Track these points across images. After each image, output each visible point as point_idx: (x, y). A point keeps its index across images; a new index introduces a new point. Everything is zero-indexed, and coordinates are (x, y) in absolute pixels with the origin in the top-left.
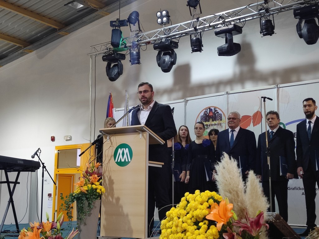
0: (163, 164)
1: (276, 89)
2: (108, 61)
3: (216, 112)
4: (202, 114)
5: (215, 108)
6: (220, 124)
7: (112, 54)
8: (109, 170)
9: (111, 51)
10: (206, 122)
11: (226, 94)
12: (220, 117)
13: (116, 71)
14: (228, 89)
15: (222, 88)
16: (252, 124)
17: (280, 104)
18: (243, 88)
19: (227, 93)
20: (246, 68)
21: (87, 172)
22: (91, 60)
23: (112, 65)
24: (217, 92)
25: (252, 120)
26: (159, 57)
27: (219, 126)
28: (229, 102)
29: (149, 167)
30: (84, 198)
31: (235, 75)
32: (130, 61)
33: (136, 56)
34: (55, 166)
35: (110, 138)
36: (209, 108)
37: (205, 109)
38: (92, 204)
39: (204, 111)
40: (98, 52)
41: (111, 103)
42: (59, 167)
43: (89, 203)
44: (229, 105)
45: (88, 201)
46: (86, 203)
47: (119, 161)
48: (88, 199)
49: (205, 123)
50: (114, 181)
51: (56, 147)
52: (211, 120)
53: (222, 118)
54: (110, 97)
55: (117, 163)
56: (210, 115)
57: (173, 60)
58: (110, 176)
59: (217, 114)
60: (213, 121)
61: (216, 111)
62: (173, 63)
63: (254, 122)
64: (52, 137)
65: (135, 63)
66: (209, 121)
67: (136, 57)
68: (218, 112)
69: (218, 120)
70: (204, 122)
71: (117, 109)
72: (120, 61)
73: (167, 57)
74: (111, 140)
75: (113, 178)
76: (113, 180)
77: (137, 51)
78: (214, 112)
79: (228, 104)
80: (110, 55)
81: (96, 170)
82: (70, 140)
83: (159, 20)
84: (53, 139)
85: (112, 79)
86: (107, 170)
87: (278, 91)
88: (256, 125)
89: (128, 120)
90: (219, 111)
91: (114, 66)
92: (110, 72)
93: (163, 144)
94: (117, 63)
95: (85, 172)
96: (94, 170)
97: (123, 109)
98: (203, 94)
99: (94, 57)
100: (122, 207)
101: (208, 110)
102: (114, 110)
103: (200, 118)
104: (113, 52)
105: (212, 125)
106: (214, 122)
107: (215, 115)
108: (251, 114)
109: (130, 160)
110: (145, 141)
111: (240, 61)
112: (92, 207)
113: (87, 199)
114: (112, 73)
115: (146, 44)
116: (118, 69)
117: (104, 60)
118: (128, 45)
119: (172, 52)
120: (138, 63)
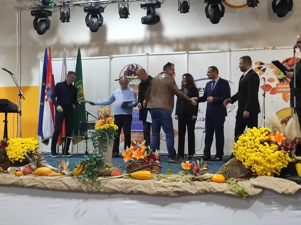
1: (187, 55)
11: (146, 55)
17: (189, 66)
26: (87, 19)
28: (149, 61)
37: (128, 66)
49: (128, 77)
52: (133, 75)
56: (132, 70)
57: (100, 22)
60: (135, 75)
62: (100, 25)
65: (66, 21)
79: (148, 63)
103: (124, 73)
105: (134, 79)
106: (136, 77)
115: (74, 5)
116: (46, 24)
117: (32, 15)
118: (58, 4)
119: (98, 15)
120: (68, 21)
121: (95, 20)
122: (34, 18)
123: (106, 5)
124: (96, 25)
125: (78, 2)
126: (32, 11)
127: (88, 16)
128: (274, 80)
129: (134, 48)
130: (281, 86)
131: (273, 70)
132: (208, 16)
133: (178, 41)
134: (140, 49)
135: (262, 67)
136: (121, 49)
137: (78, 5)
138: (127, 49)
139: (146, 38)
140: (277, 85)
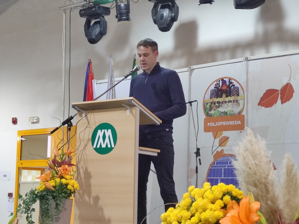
0: (159, 151)
2: (87, 16)
3: (231, 85)
4: (213, 87)
5: (230, 80)
6: (237, 101)
7: (92, 7)
8: (86, 159)
9: (91, 4)
10: (217, 98)
11: (244, 60)
12: (236, 91)
13: (97, 30)
14: (248, 55)
15: (239, 52)
18: (268, 52)
19: (247, 60)
20: (271, 26)
21: (54, 161)
22: (64, 15)
23: (93, 22)
24: (233, 57)
25: (280, 96)
26: (155, 11)
27: (235, 103)
28: (250, 71)
29: (140, 155)
30: (51, 197)
31: (256, 35)
32: (117, 17)
33: (124, 9)
34: (17, 157)
35: (86, 116)
36: (222, 80)
37: (216, 81)
38: (62, 205)
39: (216, 83)
40: (74, 4)
41: (91, 72)
42: (22, 158)
43: (57, 204)
44: (249, 75)
45: (55, 201)
46: (53, 203)
47: (98, 147)
48: (56, 199)
49: (216, 100)
50: (92, 174)
51: (19, 132)
52: (224, 95)
53: (239, 93)
54: (90, 64)
55: (96, 149)
56: (223, 88)
57: (173, 14)
58: (86, 168)
59: (232, 87)
60: (227, 96)
61: (231, 83)
62: (174, 19)
63: (282, 98)
64: (13, 119)
65: (124, 19)
66: (221, 97)
67: (124, 11)
68: (234, 85)
69: (234, 95)
70: (215, 98)
71: (99, 81)
72: (103, 17)
73: (166, 12)
74: (87, 119)
75: (90, 170)
76: (90, 173)
77: (126, 3)
78: (228, 85)
79: (247, 73)
80: (90, 8)
81: (67, 159)
82: (38, 122)
84: (15, 121)
85: (93, 41)
86: (82, 159)
88: (285, 102)
89: (113, 95)
90: (235, 83)
91: (96, 23)
92: (90, 31)
93: (159, 124)
94: (99, 20)
95: (51, 161)
96: (64, 159)
97: (107, 80)
98: (214, 60)
99: (68, 11)
100: (102, 209)
101: (221, 82)
102: (94, 82)
103: (209, 93)
104: (94, 4)
105: (226, 102)
107: (230, 88)
108: (279, 88)
109: (113, 146)
110: (134, 119)
111: (264, 17)
112: (60, 209)
113: (54, 198)
114: (92, 32)
117: (81, 15)
119: (170, 4)
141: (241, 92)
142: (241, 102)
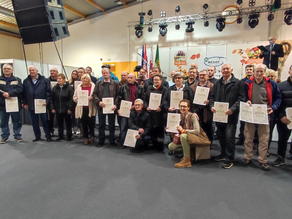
1: (206, 46)
4: (177, 53)
5: (182, 51)
16: (196, 58)
27: (184, 58)
36: (180, 51)
52: (181, 56)
56: (180, 54)
78: (182, 53)
79: (188, 50)
83: (162, 15)
87: (207, 47)
88: (198, 58)
90: (184, 52)
106: (181, 57)
108: (196, 55)
115: (154, 24)
116: (141, 33)
117: (135, 29)
118: (147, 24)
119: (165, 28)
120: (151, 31)
121: (163, 31)
122: (136, 30)
123: (169, 23)
124: (164, 33)
125: (156, 23)
126: (135, 27)
127: (160, 29)
128: (247, 58)
129: (179, 43)
130: (250, 60)
131: (247, 53)
132: (217, 28)
133: (200, 40)
134: (182, 44)
135: (241, 52)
136: (173, 44)
137: (156, 24)
138: (176, 44)
139: (185, 39)
140: (248, 60)
141: (185, 55)
142: (186, 58)
